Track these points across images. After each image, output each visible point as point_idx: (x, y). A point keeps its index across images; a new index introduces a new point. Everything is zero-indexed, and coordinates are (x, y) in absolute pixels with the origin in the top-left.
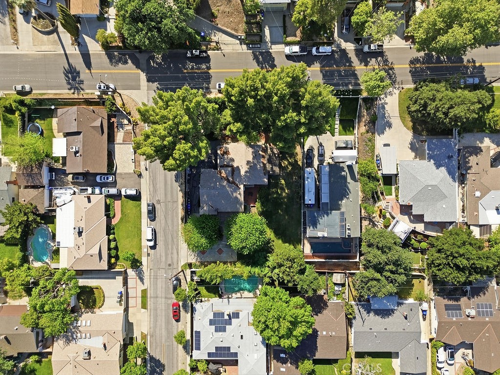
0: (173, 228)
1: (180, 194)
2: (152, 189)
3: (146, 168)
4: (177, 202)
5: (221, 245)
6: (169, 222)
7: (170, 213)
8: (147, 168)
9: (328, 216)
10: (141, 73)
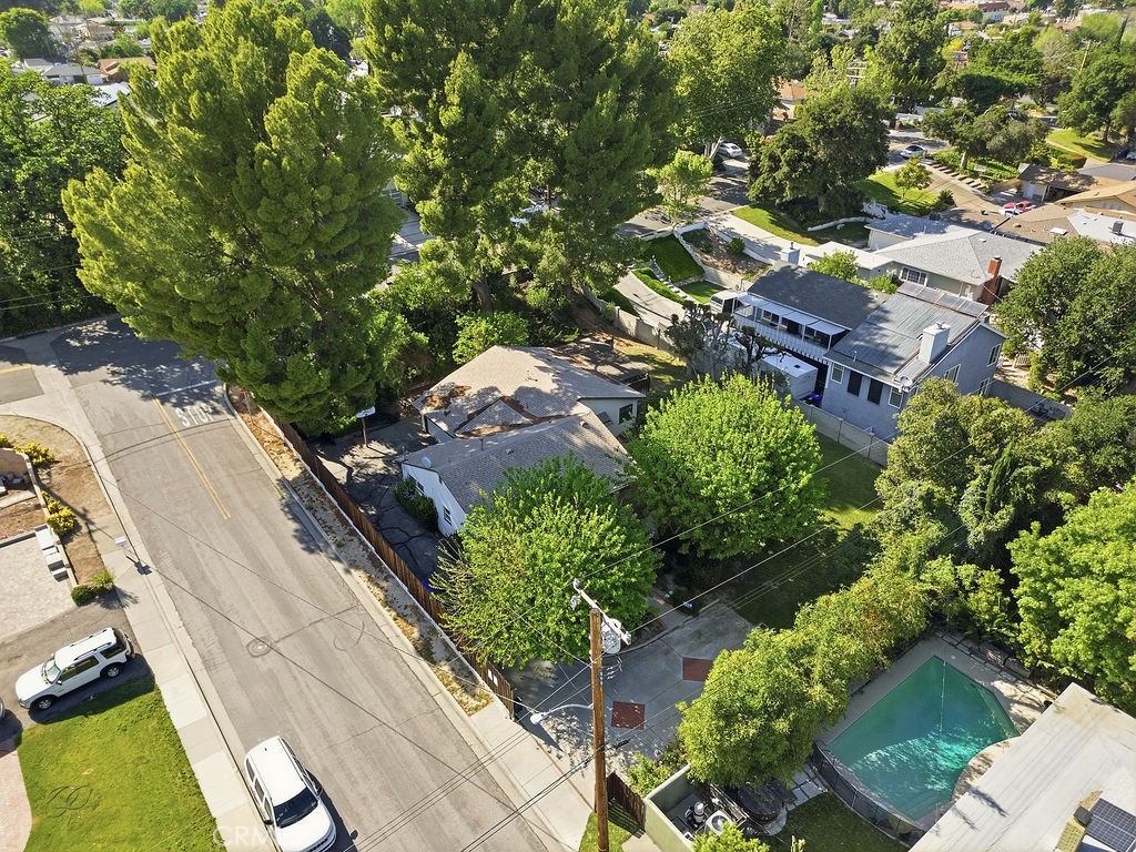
0: (397, 706)
1: (358, 579)
2: (199, 618)
3: (138, 565)
4: (355, 605)
5: (677, 649)
6: (366, 694)
7: (344, 657)
8: (146, 561)
9: (887, 321)
10: (39, 370)
